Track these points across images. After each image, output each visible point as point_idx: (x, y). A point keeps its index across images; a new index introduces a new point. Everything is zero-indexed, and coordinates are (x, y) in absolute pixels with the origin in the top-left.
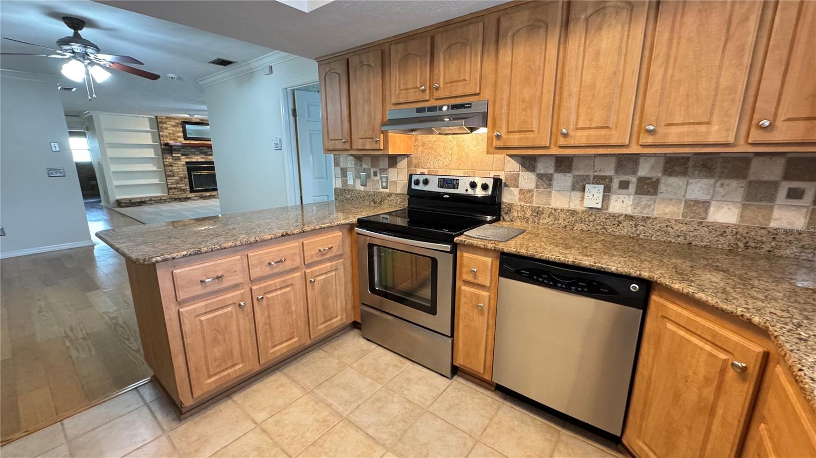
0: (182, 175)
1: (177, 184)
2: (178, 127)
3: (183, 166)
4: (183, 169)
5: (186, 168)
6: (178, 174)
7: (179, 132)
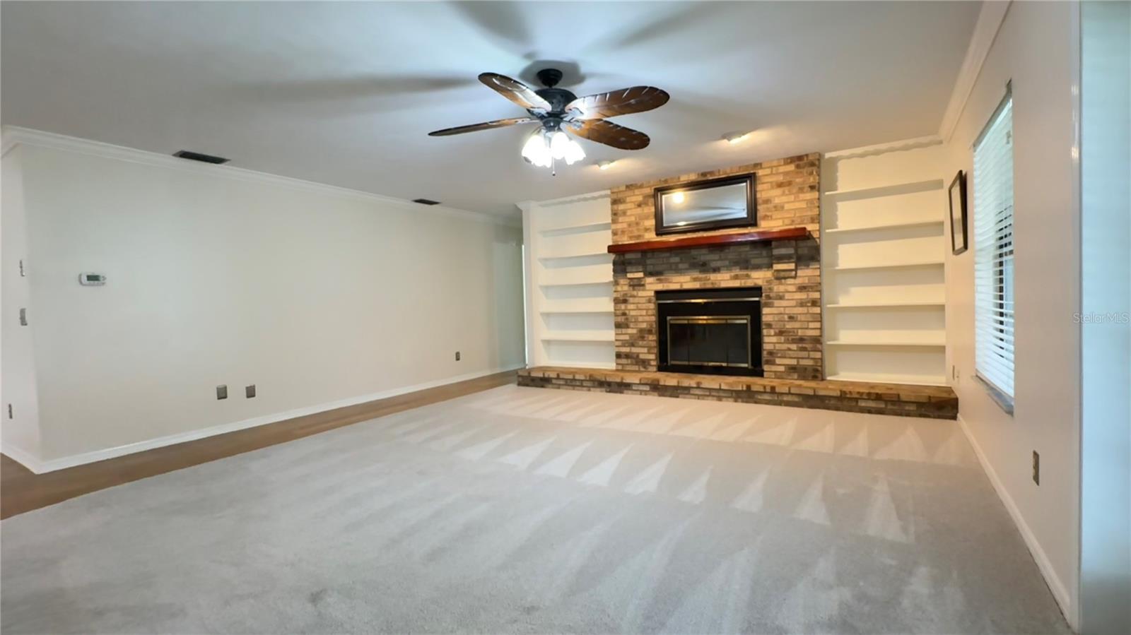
0: (644, 326)
1: (632, 345)
2: (646, 204)
3: (650, 301)
4: (647, 310)
5: (652, 306)
6: (637, 322)
7: (647, 218)
